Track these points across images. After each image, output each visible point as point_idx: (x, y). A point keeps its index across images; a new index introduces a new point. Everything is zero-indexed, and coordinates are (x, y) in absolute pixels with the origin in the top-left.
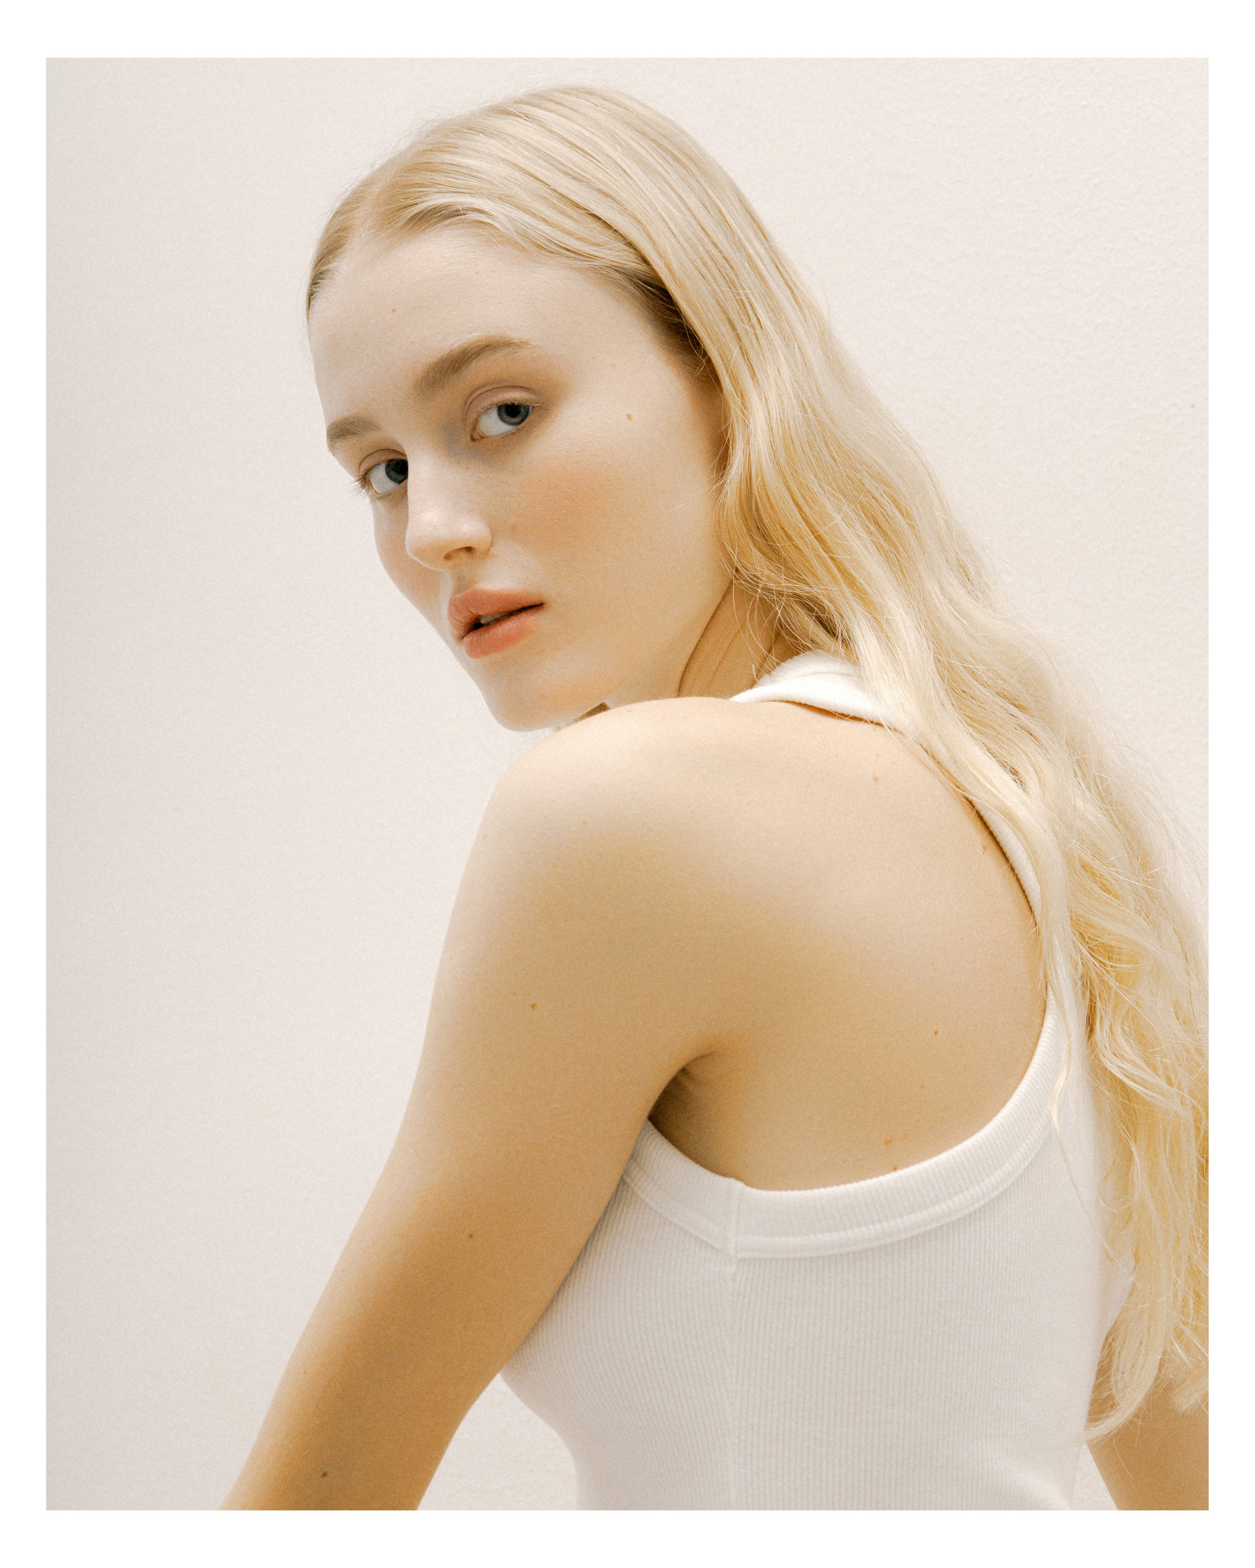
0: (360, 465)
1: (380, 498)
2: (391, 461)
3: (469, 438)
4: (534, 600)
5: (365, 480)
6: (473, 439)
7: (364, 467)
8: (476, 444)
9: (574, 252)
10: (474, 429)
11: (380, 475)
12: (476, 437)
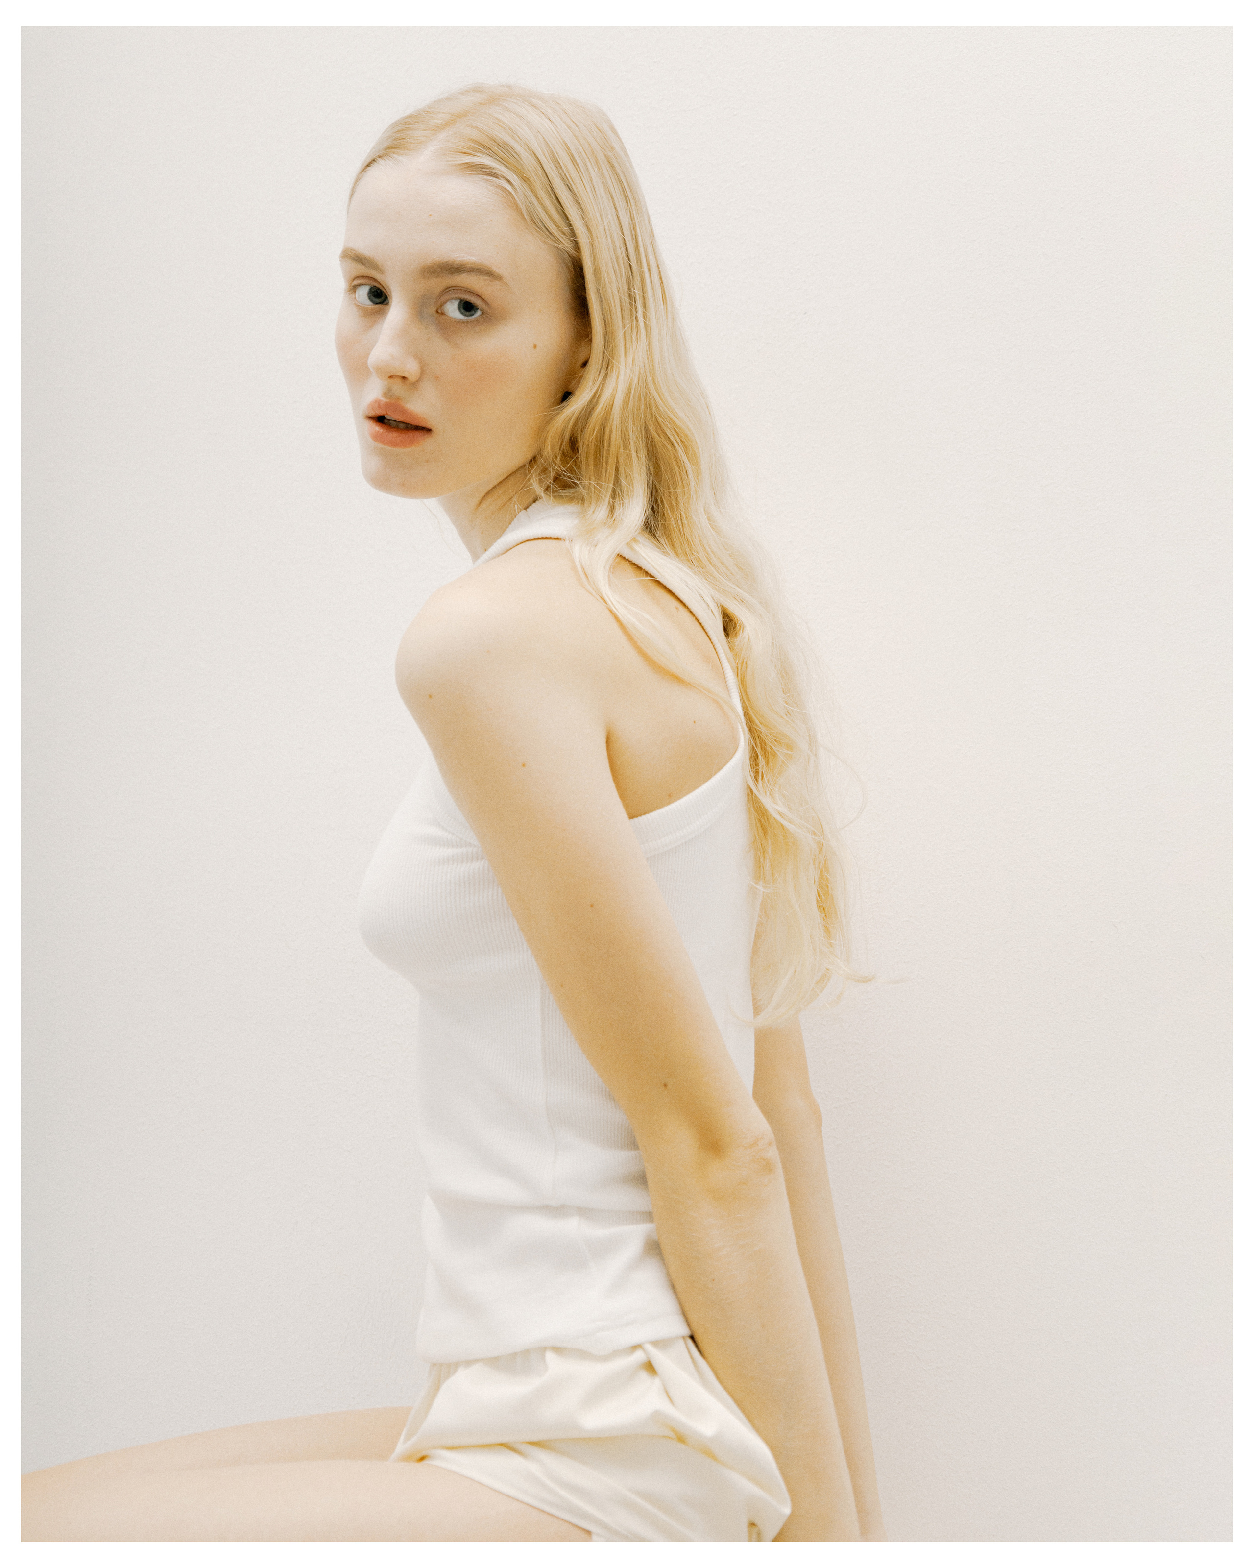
0: (354, 280)
1: (358, 306)
2: (375, 286)
3: (435, 309)
4: (428, 426)
5: (354, 288)
6: (437, 312)
7: (356, 282)
8: (437, 315)
9: (550, 233)
10: (441, 306)
11: (363, 293)
12: (440, 312)
